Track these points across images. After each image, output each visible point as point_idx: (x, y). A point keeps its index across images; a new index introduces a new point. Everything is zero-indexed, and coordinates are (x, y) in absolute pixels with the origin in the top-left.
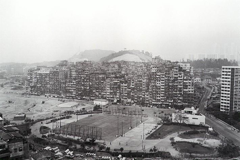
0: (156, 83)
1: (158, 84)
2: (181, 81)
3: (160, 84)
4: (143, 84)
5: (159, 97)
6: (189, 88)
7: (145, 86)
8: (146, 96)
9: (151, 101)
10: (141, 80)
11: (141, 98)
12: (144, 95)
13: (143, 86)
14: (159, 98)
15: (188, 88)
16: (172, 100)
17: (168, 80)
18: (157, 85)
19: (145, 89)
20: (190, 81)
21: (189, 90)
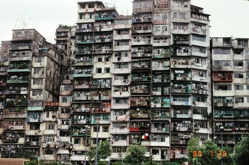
0: (91, 67)
1: (99, 71)
2: (202, 55)
3: (108, 70)
4: (37, 76)
5: (106, 128)
6: (238, 87)
7: (43, 86)
8: (43, 127)
9: (67, 152)
10: (25, 59)
11: (21, 141)
12: (36, 126)
13: (34, 86)
14: (102, 134)
15: (233, 86)
16: (168, 139)
17: (148, 48)
18: (97, 76)
19: (40, 97)
20: (238, 57)
21: (240, 93)
